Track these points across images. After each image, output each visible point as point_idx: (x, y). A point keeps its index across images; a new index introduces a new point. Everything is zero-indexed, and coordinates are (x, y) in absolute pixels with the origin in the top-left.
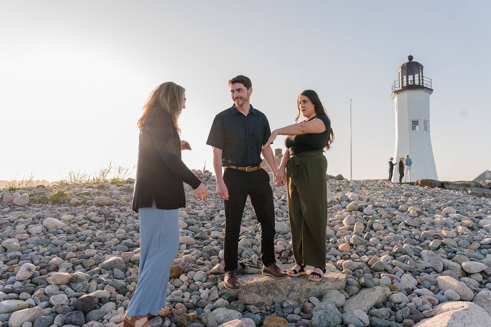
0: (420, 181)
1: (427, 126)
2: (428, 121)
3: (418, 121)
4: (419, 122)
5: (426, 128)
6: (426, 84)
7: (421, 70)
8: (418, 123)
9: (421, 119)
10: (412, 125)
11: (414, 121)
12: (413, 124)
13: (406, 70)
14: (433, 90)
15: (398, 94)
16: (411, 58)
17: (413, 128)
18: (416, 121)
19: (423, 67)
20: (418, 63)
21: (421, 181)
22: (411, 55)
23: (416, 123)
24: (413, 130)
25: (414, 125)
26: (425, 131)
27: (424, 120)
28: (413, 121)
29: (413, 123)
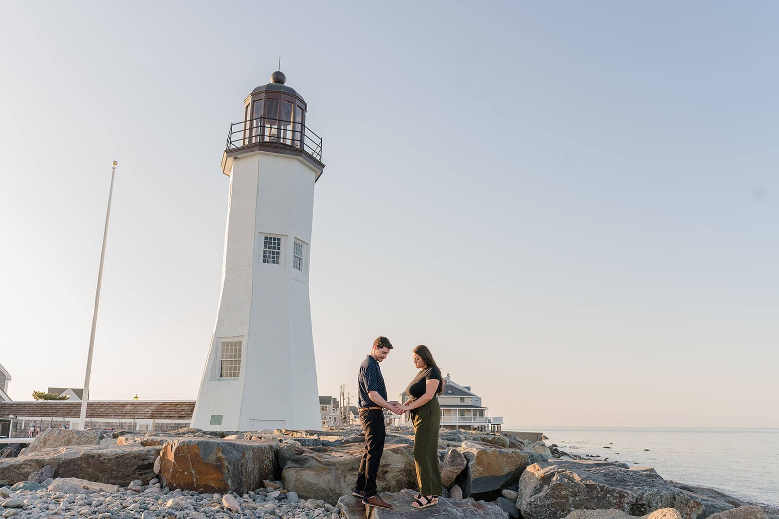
0: (174, 450)
1: (304, 258)
2: (307, 244)
3: (279, 240)
4: (282, 242)
5: (300, 263)
6: (310, 147)
7: (301, 110)
8: (279, 244)
9: (287, 236)
10: (262, 248)
11: (270, 239)
12: (266, 247)
13: (263, 101)
14: (323, 166)
15: (235, 158)
16: (279, 78)
17: (265, 257)
18: (275, 239)
19: (305, 104)
20: (294, 91)
21: (178, 449)
22: (280, 71)
23: (274, 244)
24: (264, 261)
25: (270, 248)
26: (298, 270)
27: (295, 238)
28: (266, 238)
29: (266, 243)
